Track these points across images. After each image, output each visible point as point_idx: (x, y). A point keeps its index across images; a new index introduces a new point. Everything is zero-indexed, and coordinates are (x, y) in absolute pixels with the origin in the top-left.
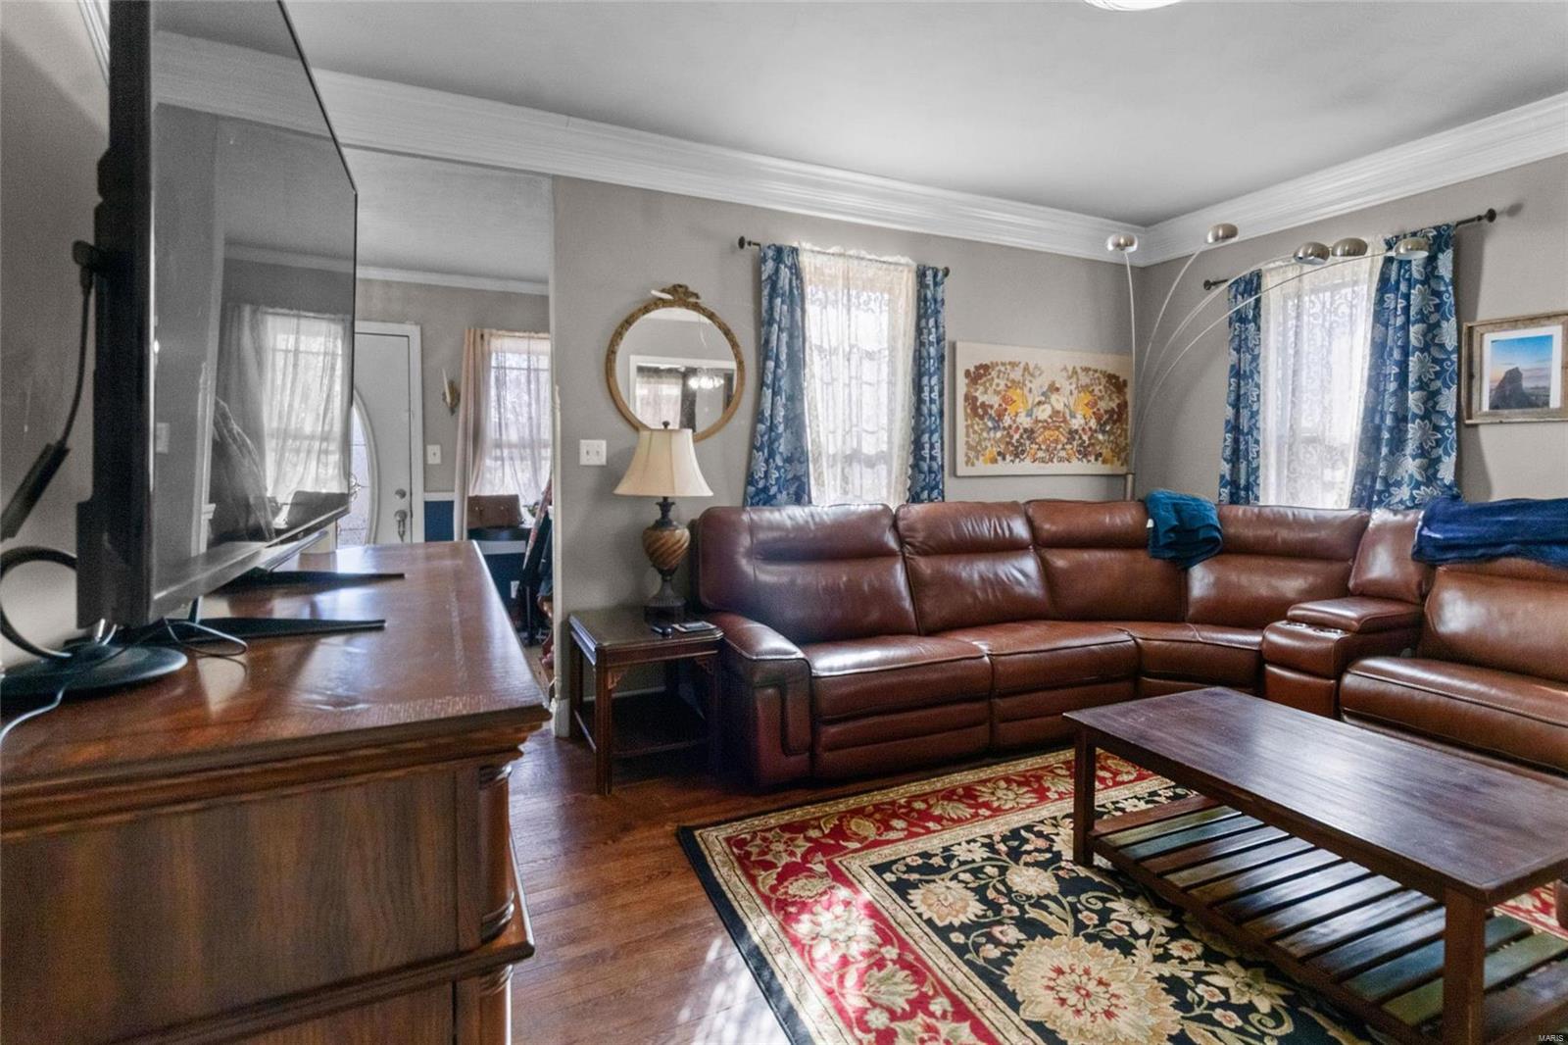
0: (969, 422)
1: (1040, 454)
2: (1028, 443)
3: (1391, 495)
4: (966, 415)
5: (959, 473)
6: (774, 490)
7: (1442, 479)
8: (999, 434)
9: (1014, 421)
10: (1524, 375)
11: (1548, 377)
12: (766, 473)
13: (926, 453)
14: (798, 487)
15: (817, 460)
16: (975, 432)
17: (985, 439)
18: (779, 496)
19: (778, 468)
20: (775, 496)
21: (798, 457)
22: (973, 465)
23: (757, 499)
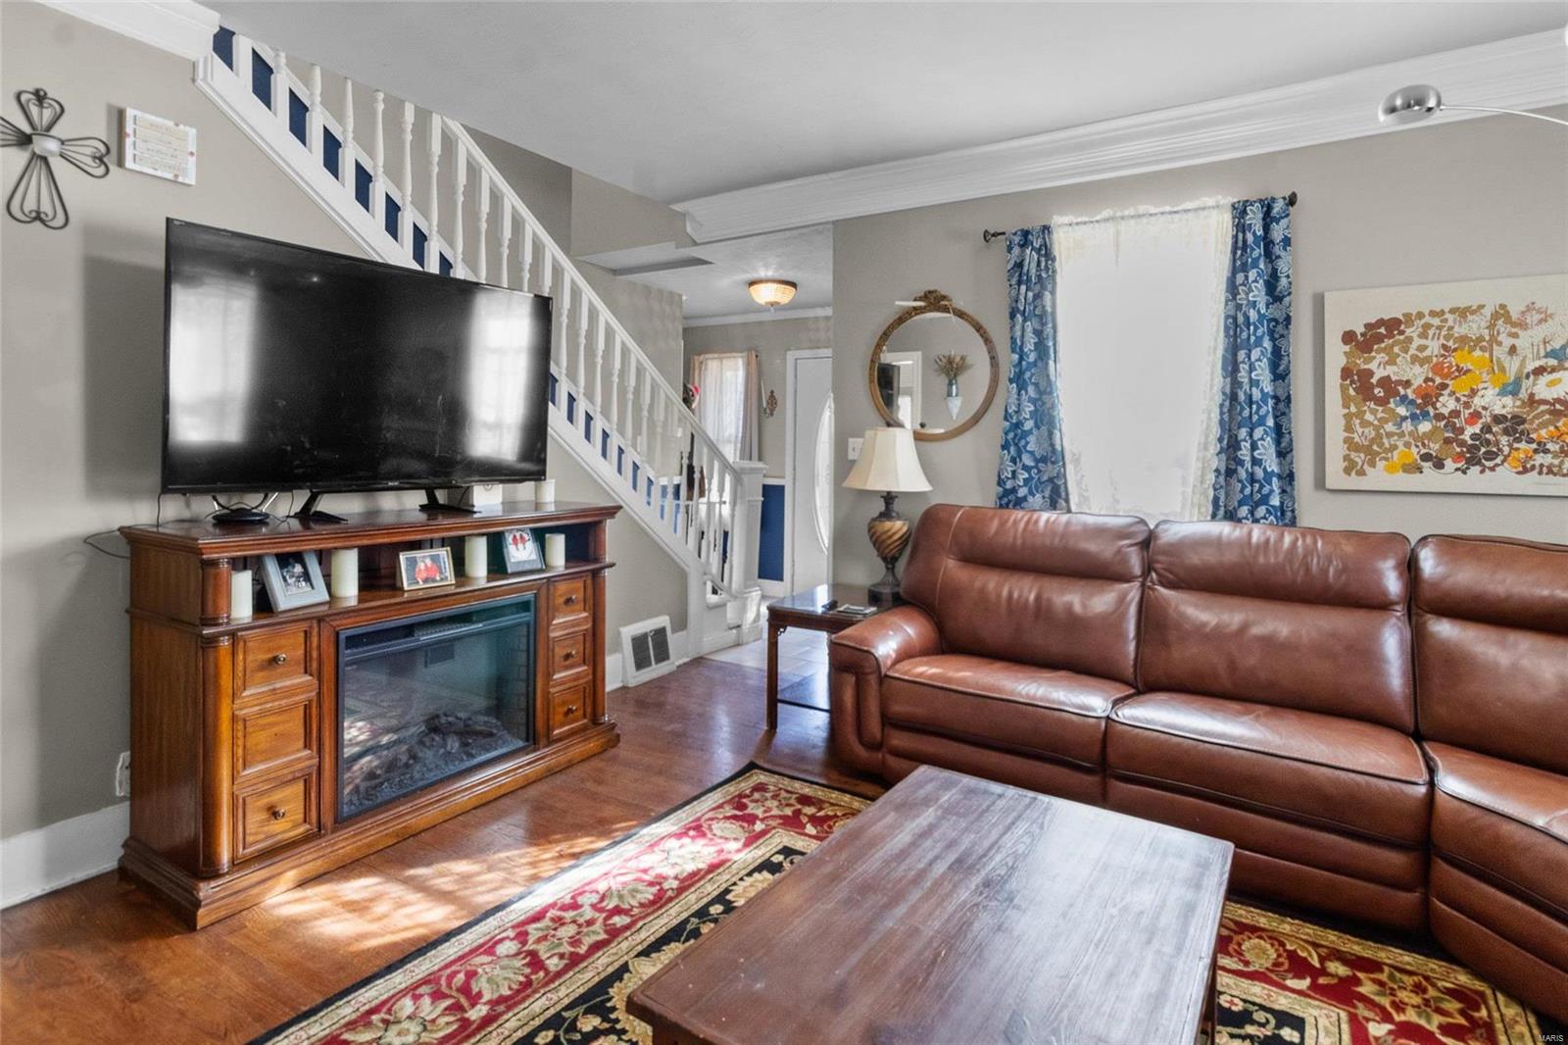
0: (1353, 409)
1: (1539, 459)
2: (1504, 440)
4: (1346, 401)
5: (1329, 485)
6: (1022, 492)
8: (1425, 427)
9: (1467, 405)
12: (1014, 472)
13: (1244, 453)
14: (1052, 491)
15: (1077, 461)
16: (1365, 424)
17: (1389, 435)
18: (1030, 499)
19: (1026, 468)
20: (1025, 499)
21: (1052, 456)
22: (1361, 473)
23: (1005, 500)
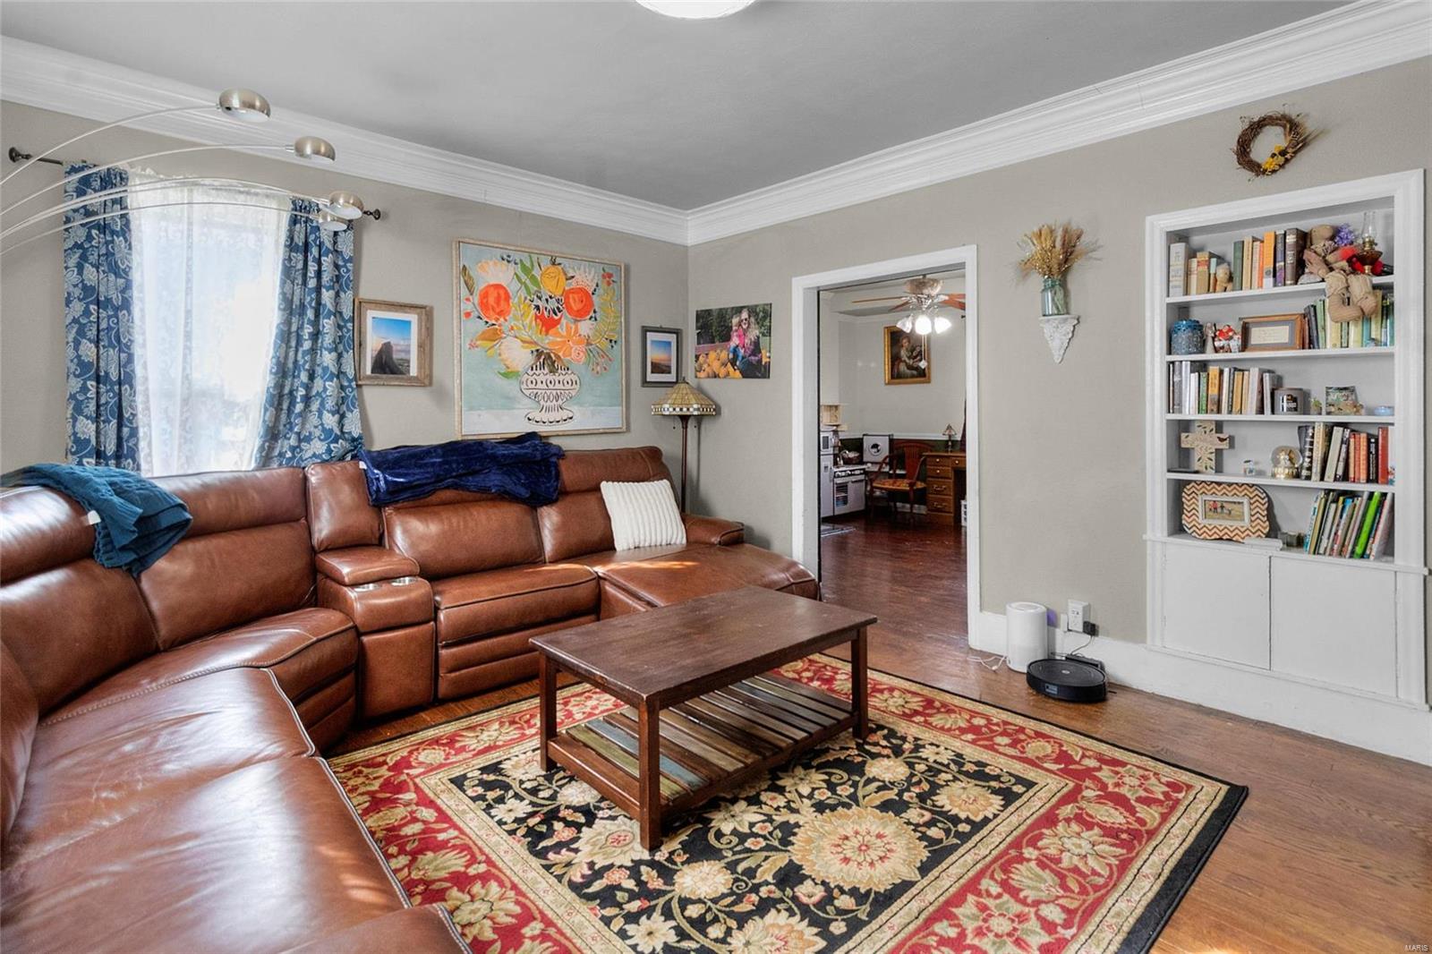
3: (302, 450)
7: (350, 433)
10: (394, 348)
11: (408, 352)
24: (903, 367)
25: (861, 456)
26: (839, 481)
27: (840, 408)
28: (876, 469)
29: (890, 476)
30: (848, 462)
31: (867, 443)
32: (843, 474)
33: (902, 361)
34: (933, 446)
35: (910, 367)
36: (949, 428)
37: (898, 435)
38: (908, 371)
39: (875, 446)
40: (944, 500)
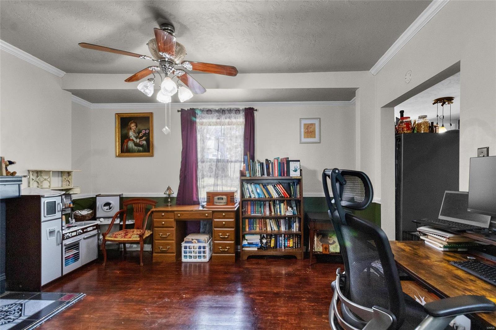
24: (131, 145)
25: (95, 213)
26: (67, 242)
27: (73, 174)
28: (109, 222)
29: (121, 227)
30: (79, 219)
31: (100, 202)
32: (74, 234)
33: (130, 140)
34: (156, 203)
35: (136, 145)
36: (169, 189)
37: (126, 194)
38: (136, 148)
39: (108, 204)
40: (168, 244)
